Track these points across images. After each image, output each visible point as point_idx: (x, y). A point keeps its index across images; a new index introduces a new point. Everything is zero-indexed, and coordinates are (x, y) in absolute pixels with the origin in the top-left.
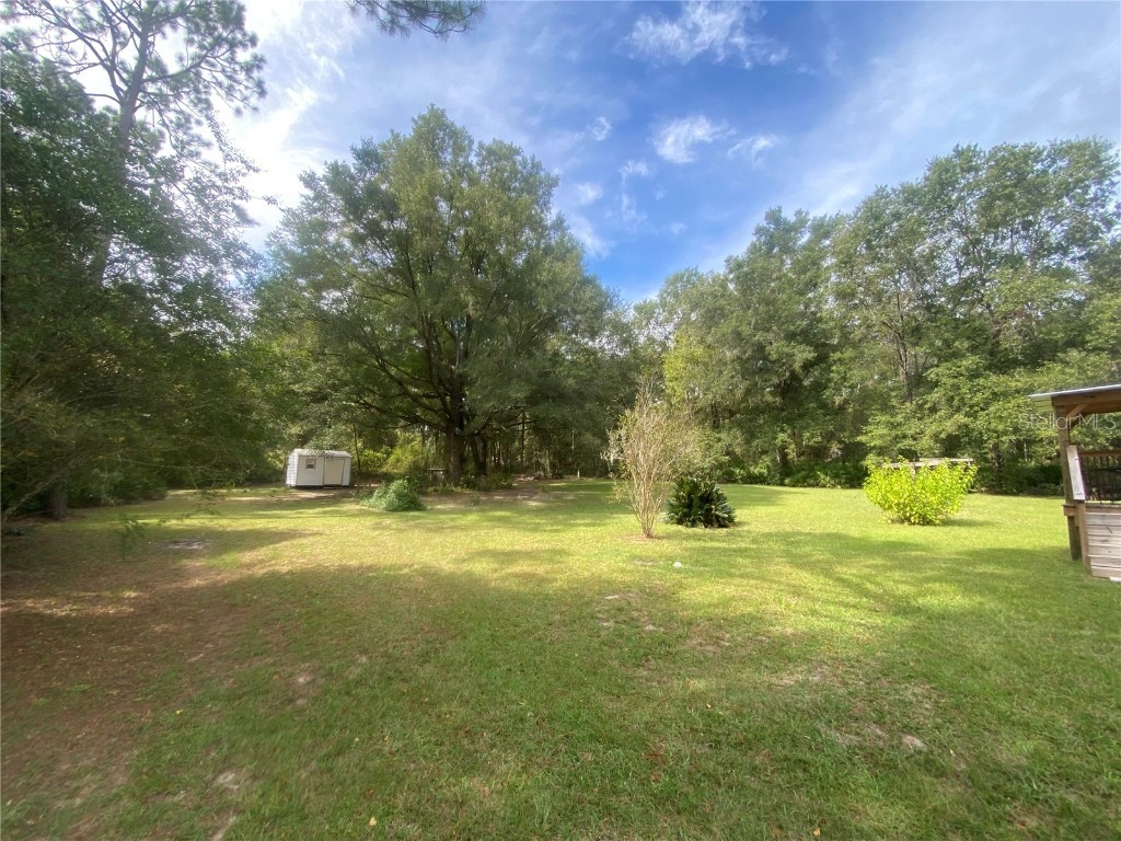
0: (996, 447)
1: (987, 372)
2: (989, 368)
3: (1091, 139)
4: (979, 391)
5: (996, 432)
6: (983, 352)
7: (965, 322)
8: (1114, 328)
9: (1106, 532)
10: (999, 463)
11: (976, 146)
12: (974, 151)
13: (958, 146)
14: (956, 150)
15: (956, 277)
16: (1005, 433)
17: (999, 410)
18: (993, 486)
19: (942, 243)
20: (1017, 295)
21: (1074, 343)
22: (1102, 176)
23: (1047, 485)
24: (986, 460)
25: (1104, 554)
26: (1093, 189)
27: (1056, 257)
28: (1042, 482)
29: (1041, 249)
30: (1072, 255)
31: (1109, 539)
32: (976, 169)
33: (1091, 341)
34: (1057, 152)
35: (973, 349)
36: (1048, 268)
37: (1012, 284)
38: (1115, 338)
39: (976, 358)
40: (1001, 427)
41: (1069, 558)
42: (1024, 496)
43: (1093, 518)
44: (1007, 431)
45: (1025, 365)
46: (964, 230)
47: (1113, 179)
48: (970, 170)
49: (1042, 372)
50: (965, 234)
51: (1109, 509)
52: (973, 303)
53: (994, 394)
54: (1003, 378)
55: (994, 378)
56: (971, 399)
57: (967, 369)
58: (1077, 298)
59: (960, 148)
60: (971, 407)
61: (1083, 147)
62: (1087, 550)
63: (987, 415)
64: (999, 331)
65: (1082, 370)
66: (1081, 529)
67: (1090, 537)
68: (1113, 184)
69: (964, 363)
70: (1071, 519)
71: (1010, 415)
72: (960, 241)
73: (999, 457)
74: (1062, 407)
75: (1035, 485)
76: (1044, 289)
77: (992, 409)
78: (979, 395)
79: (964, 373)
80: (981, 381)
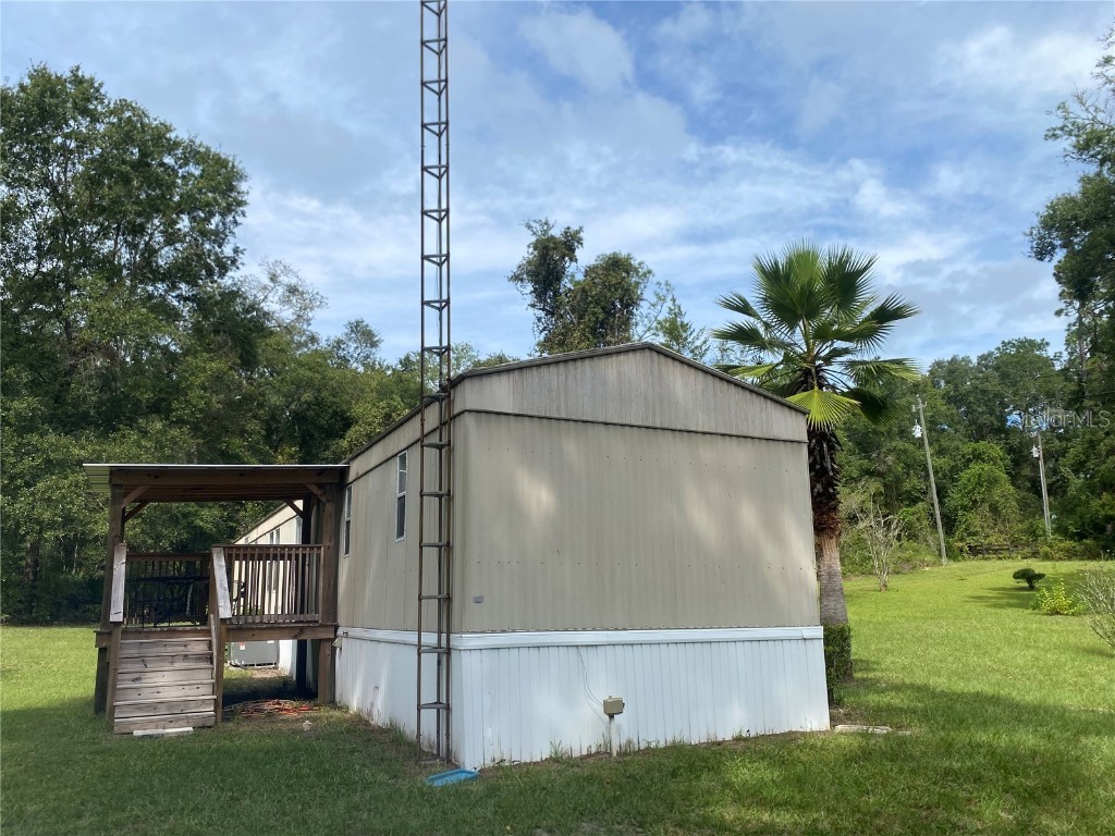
0: (35, 547)
1: (46, 427)
2: (50, 420)
3: (231, 159)
4: (28, 453)
5: (39, 523)
6: (46, 393)
7: (30, 340)
8: (202, 398)
9: (139, 667)
10: (35, 574)
11: (101, 85)
12: (97, 90)
13: (78, 68)
14: (74, 72)
15: (32, 266)
16: (52, 525)
17: (49, 488)
18: (19, 612)
19: (23, 202)
20: (107, 322)
21: (158, 408)
22: (228, 210)
23: (91, 607)
24: (20, 570)
25: (133, 698)
26: (216, 220)
27: (161, 287)
28: (87, 602)
29: (147, 269)
30: (178, 292)
31: (142, 675)
32: (95, 118)
33: (177, 409)
34: (193, 154)
35: (34, 386)
36: (151, 297)
37: (104, 304)
38: (201, 411)
39: (33, 401)
40: (47, 515)
41: (90, 712)
42: (60, 625)
43: (130, 647)
44: (55, 522)
45: (97, 426)
46: (58, 199)
47: (237, 218)
48: (85, 112)
49: (114, 439)
50: (58, 205)
51: (149, 634)
52: (48, 316)
53: (48, 461)
54: (64, 440)
55: (52, 438)
56: (14, 465)
57: (18, 415)
58: (173, 348)
59: (80, 74)
60: (12, 478)
61: (221, 163)
62: (113, 695)
63: (33, 494)
64: (74, 367)
65: (160, 446)
66: (111, 667)
67: (120, 677)
68: (235, 222)
69: (16, 404)
70: (103, 651)
71: (64, 497)
72: (49, 213)
73: (36, 563)
74: (120, 486)
75: (76, 608)
76: (140, 324)
77: (41, 485)
78: (27, 461)
79: (12, 421)
80: (35, 438)
